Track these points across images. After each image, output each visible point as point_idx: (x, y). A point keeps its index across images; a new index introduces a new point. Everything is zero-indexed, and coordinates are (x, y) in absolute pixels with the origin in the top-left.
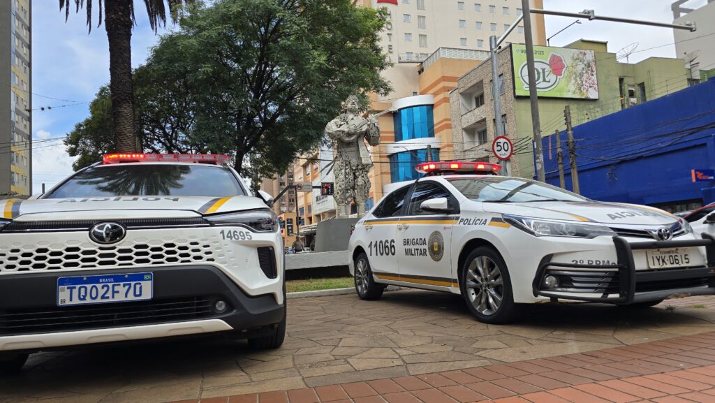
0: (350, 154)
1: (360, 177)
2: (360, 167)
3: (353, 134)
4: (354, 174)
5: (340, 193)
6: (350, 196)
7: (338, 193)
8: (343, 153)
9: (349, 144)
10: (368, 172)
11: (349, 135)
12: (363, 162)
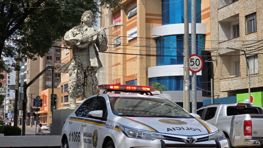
0: (82, 58)
1: (89, 76)
2: (90, 68)
3: (85, 43)
4: (85, 73)
5: (72, 88)
6: (80, 92)
7: (70, 88)
8: (77, 57)
9: (82, 50)
10: (96, 72)
11: (82, 43)
12: (92, 65)
